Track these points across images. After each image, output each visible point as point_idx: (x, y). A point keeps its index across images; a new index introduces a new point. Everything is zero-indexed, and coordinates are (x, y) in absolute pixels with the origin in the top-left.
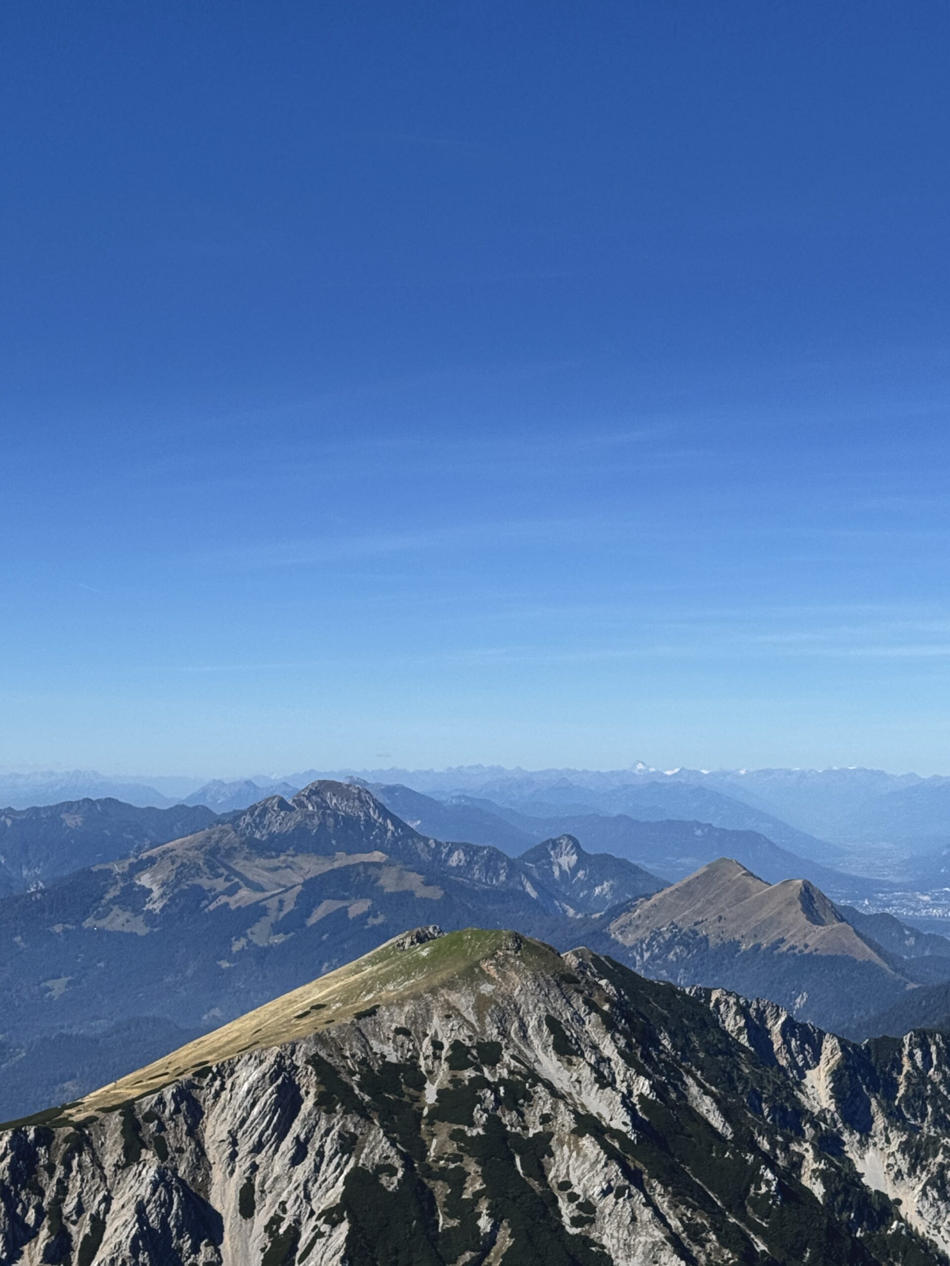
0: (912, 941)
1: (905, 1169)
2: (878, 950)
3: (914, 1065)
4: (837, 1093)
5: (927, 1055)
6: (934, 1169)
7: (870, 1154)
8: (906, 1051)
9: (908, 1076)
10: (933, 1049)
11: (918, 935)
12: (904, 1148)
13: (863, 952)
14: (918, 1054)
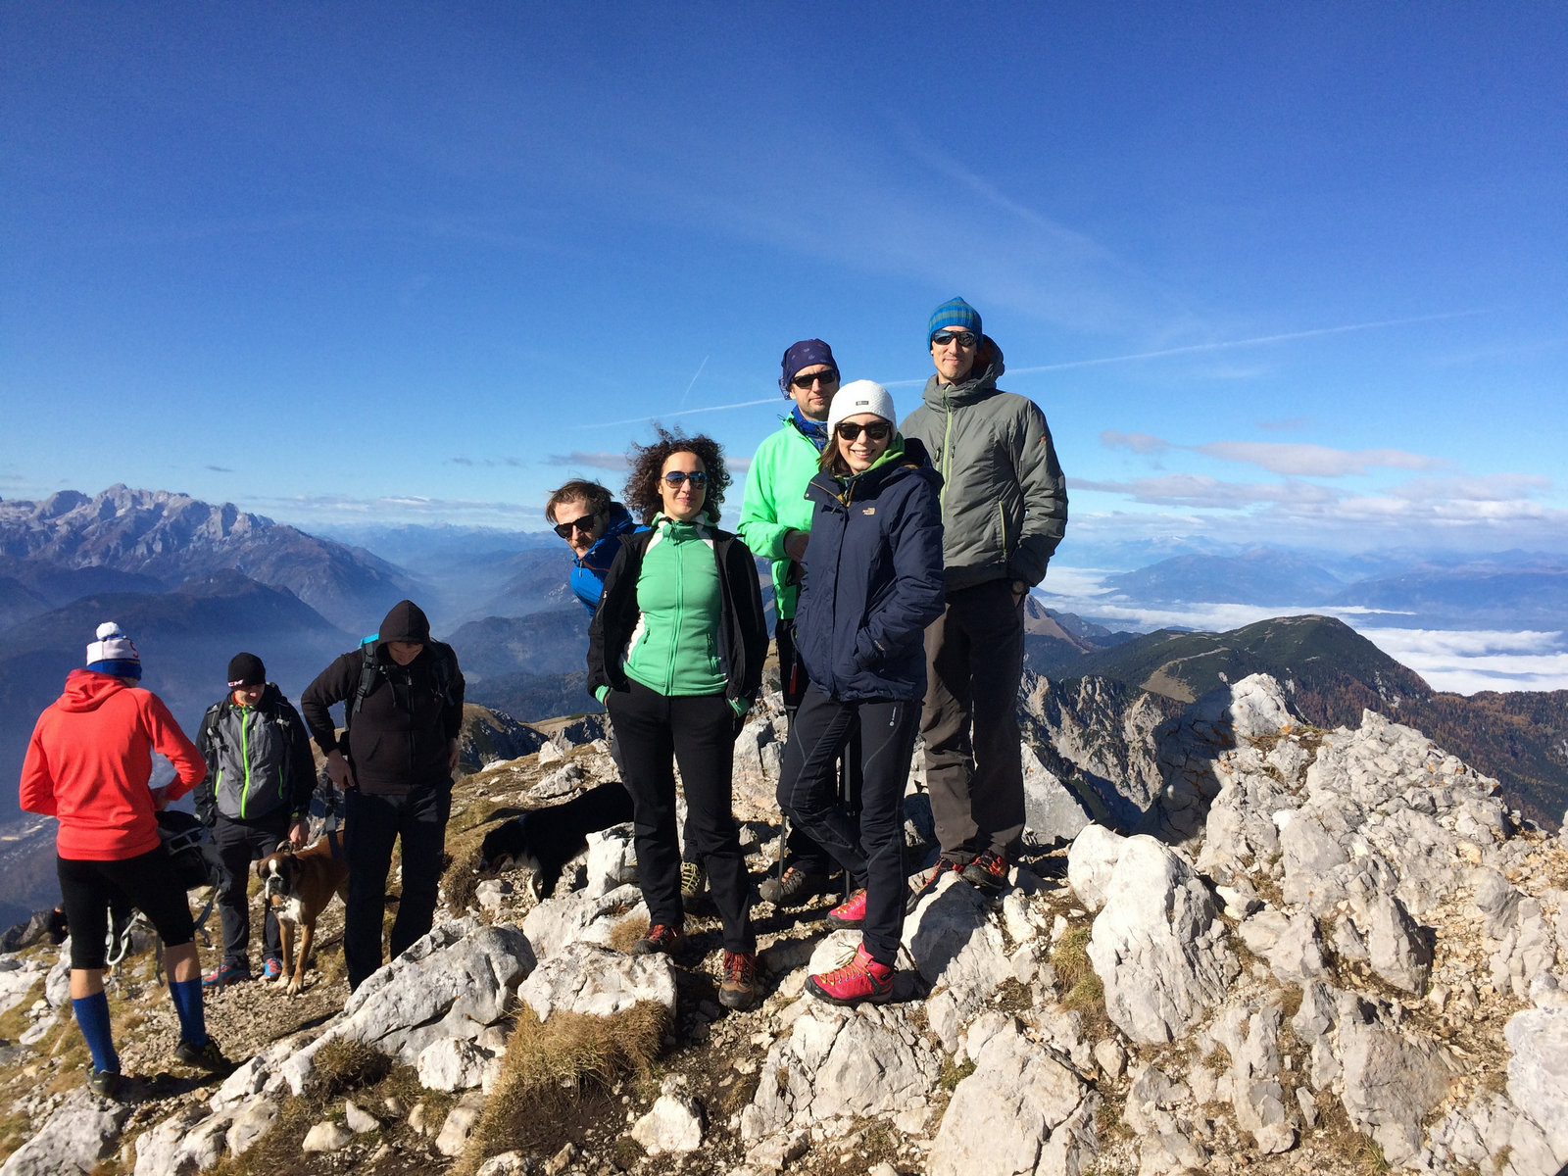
0: (1086, 628)
1: (1081, 747)
2: (1068, 633)
3: (1087, 693)
4: (1046, 706)
5: (1094, 689)
6: (1096, 747)
7: (1063, 739)
8: (1083, 685)
9: (1083, 699)
10: (1098, 685)
11: (1089, 625)
12: (1081, 736)
13: (1059, 633)
14: (1089, 687)
